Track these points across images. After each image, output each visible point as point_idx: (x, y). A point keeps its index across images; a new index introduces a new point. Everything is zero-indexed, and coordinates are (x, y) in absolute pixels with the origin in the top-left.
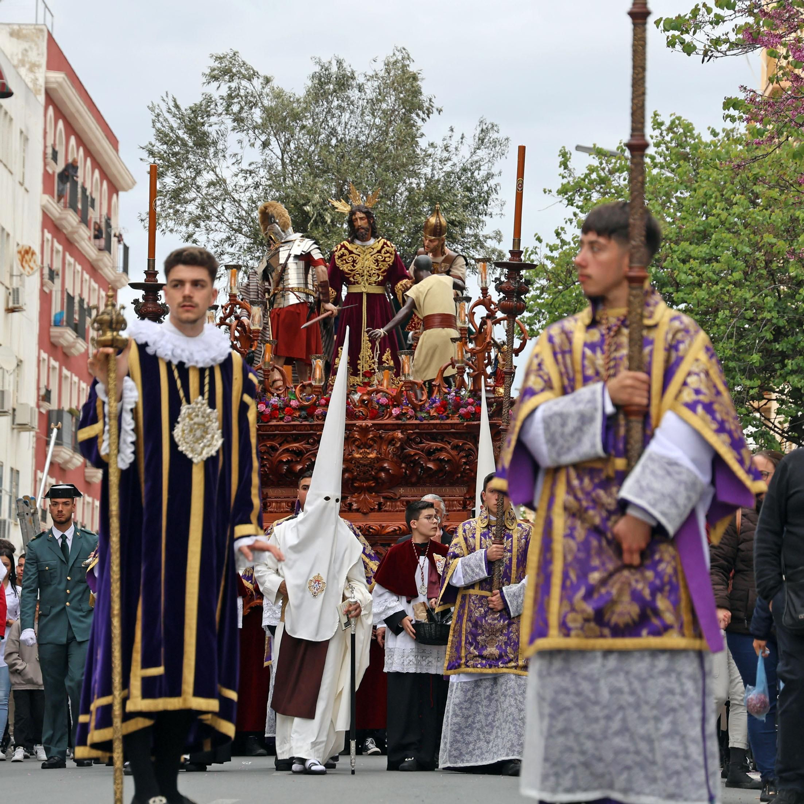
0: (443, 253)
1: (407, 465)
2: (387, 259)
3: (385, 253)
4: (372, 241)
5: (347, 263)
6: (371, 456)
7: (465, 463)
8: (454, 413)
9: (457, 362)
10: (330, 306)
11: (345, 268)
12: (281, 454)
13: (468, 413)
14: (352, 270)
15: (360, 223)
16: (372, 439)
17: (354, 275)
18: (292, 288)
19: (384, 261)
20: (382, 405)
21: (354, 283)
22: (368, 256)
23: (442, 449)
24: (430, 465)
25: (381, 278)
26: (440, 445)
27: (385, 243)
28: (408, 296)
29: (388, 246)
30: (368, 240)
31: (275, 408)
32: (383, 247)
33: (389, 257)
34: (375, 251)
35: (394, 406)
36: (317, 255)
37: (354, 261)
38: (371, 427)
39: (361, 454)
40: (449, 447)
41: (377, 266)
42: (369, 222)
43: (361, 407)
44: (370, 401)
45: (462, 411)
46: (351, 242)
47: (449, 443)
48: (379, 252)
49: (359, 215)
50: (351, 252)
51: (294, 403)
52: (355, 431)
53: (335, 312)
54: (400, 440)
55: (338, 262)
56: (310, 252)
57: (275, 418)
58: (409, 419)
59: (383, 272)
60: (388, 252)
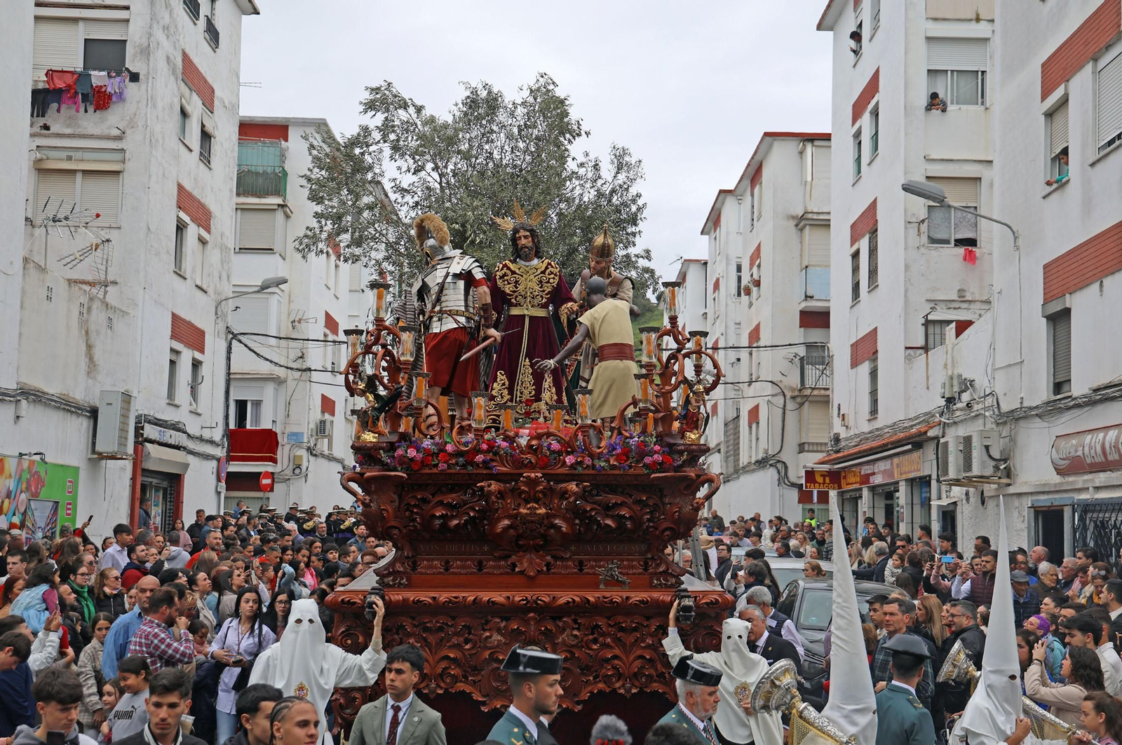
0: (609, 275)
1: (581, 521)
2: (551, 281)
3: (549, 274)
4: (535, 262)
5: (509, 283)
6: (539, 511)
7: (649, 520)
8: (638, 462)
9: (640, 401)
10: (492, 332)
11: (508, 289)
12: (434, 507)
13: (655, 463)
14: (514, 292)
15: (523, 241)
16: (541, 491)
17: (517, 297)
18: (450, 311)
19: (548, 282)
20: (554, 452)
21: (516, 305)
22: (532, 277)
23: (623, 504)
24: (609, 522)
25: (544, 300)
26: (619, 499)
27: (549, 264)
28: (581, 323)
29: (552, 267)
30: (531, 260)
31: (428, 453)
32: (547, 268)
33: (554, 278)
34: (539, 272)
35: (568, 453)
36: (478, 274)
37: (516, 282)
38: (541, 478)
39: (528, 509)
40: (630, 501)
41: (541, 288)
42: (533, 240)
43: (529, 453)
44: (540, 446)
45: (648, 460)
46: (514, 262)
47: (631, 496)
48: (543, 272)
49: (522, 233)
50: (513, 273)
51: (449, 448)
52: (522, 481)
53: (499, 339)
54: (575, 494)
55: (499, 282)
56: (470, 271)
57: (427, 465)
58: (585, 468)
59: (546, 294)
60: (552, 273)
